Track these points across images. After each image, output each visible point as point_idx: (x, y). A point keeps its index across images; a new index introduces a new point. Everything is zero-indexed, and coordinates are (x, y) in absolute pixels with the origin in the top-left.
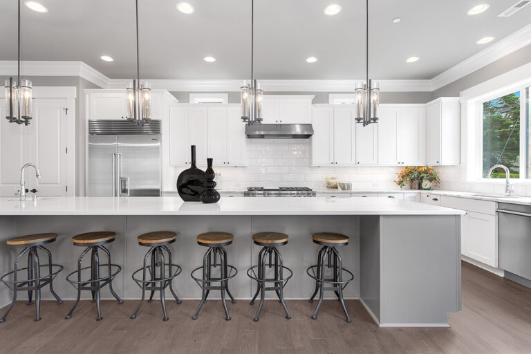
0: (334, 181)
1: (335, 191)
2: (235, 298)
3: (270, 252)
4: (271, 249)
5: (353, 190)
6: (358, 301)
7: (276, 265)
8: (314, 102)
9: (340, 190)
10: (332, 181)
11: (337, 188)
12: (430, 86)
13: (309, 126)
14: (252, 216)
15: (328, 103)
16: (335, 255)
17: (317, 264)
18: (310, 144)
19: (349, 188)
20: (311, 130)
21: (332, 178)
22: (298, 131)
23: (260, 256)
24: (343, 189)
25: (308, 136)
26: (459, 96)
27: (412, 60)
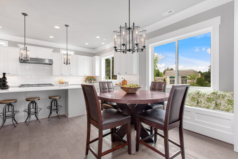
0: (62, 81)
1: (62, 84)
2: (18, 122)
3: (33, 103)
4: (33, 102)
5: (69, 84)
6: (65, 115)
7: (35, 108)
8: (53, 51)
9: (64, 84)
10: (61, 81)
11: (63, 83)
12: (94, 52)
13: (51, 60)
14: (25, 92)
15: (60, 52)
16: (57, 102)
17: (50, 106)
18: (52, 67)
19: (67, 83)
20: (52, 62)
21: (61, 80)
22: (47, 62)
23: (29, 105)
24: (66, 84)
25: (51, 64)
26: (100, 56)
27: (87, 44)
